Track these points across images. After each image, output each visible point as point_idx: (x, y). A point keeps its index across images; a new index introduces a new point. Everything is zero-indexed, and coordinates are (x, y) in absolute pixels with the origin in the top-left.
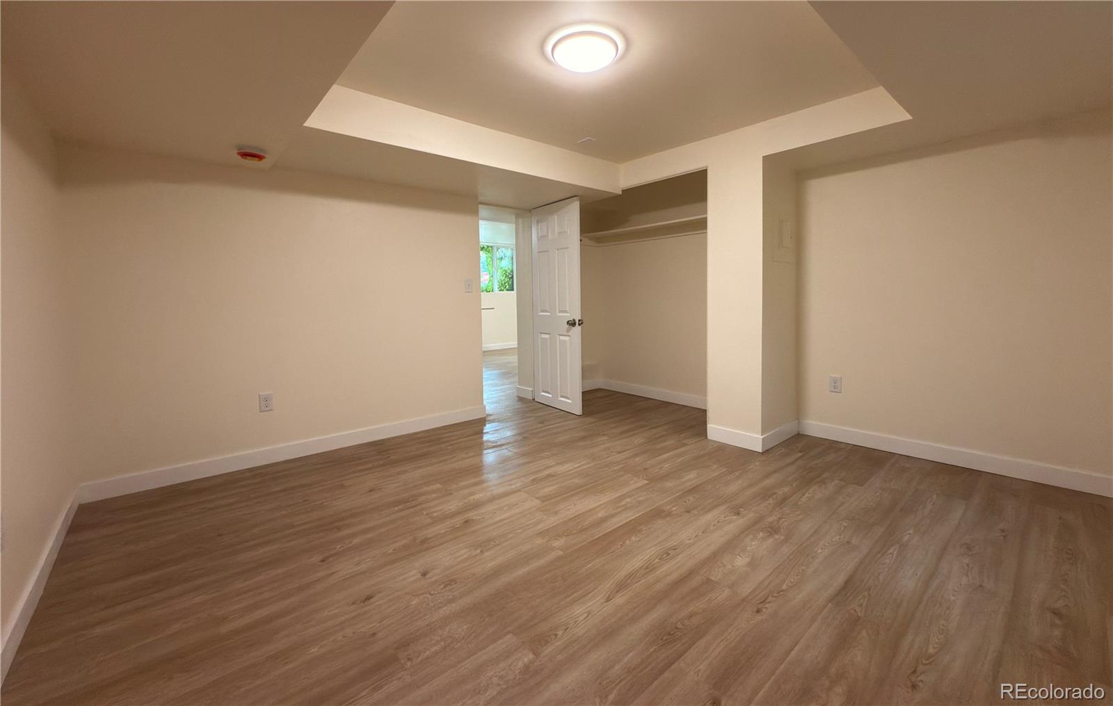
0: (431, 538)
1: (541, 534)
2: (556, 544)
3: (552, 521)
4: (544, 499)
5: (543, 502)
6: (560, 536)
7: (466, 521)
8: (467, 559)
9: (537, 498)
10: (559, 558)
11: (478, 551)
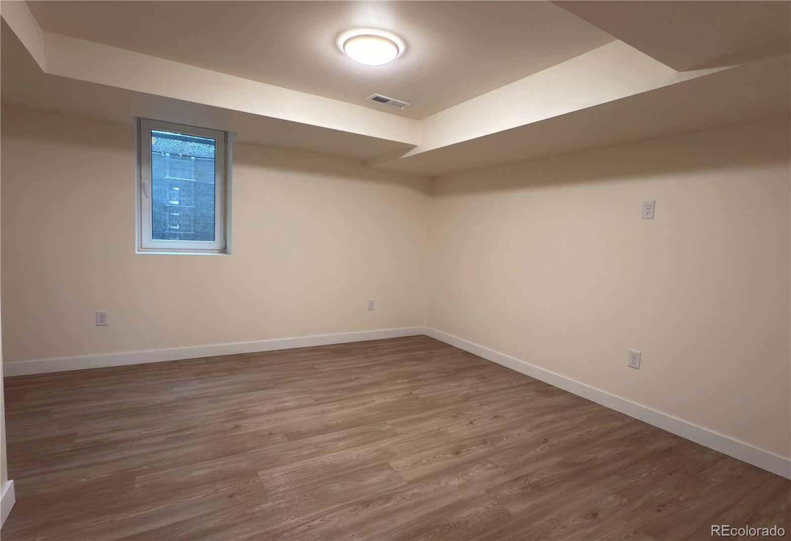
0: (480, 444)
1: (396, 435)
2: (389, 427)
3: (386, 443)
4: (386, 466)
5: (387, 464)
6: (384, 431)
7: (458, 453)
8: (450, 426)
9: (392, 468)
10: (388, 419)
11: (442, 430)
